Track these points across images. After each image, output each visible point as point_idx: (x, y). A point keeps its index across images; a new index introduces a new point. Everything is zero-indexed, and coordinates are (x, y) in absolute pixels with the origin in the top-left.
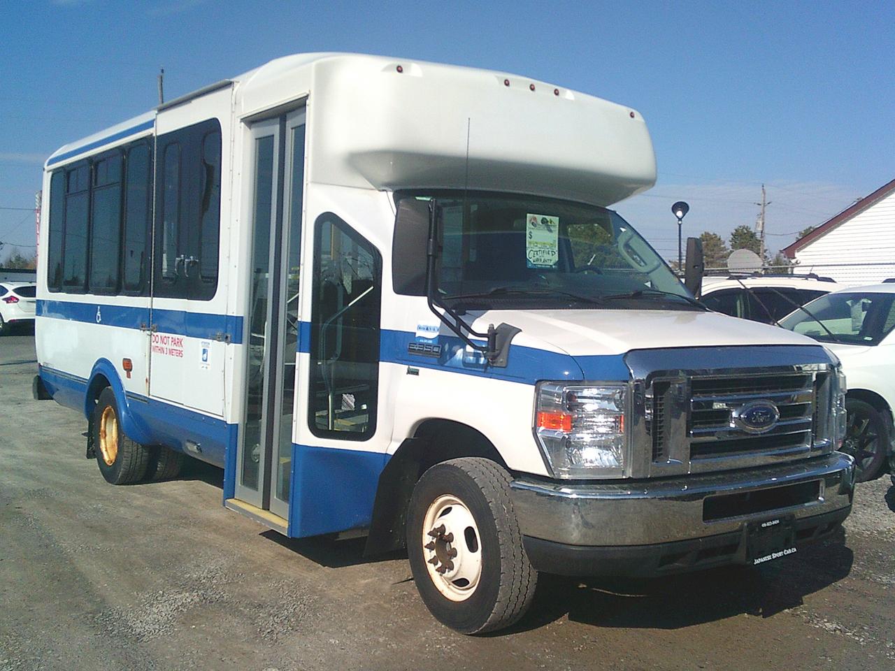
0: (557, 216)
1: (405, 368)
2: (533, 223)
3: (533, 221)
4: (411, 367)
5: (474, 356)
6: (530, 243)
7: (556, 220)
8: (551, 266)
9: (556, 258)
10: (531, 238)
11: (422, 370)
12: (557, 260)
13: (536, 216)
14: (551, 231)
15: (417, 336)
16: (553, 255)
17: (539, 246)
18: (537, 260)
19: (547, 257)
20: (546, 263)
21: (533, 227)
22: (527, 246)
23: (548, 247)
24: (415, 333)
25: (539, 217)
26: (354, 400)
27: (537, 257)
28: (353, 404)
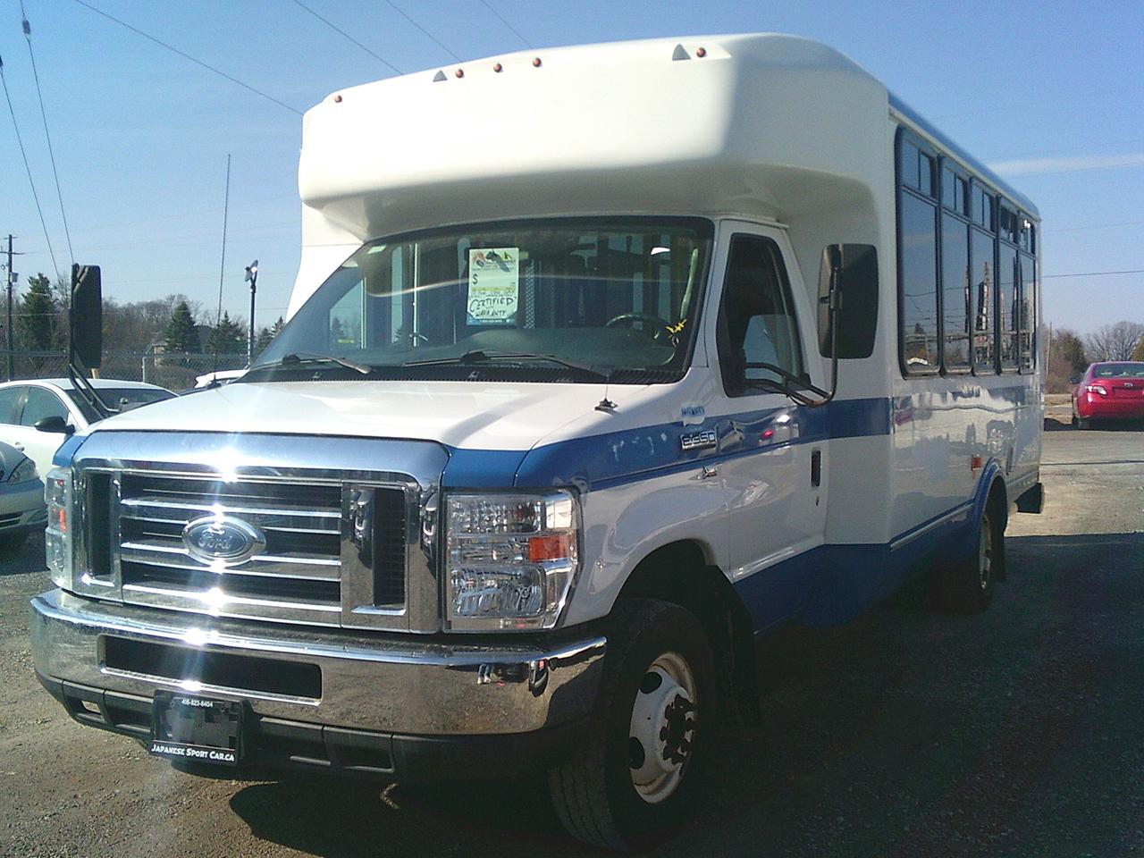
0: (514, 247)
2: (478, 262)
3: (478, 259)
6: (474, 290)
7: (514, 253)
8: (505, 320)
9: (514, 307)
10: (475, 283)
12: (515, 310)
13: (481, 250)
14: (507, 270)
16: (508, 304)
17: (488, 293)
18: (483, 313)
19: (498, 307)
20: (496, 317)
21: (479, 267)
22: (470, 294)
23: (502, 292)
25: (486, 252)
27: (482, 308)
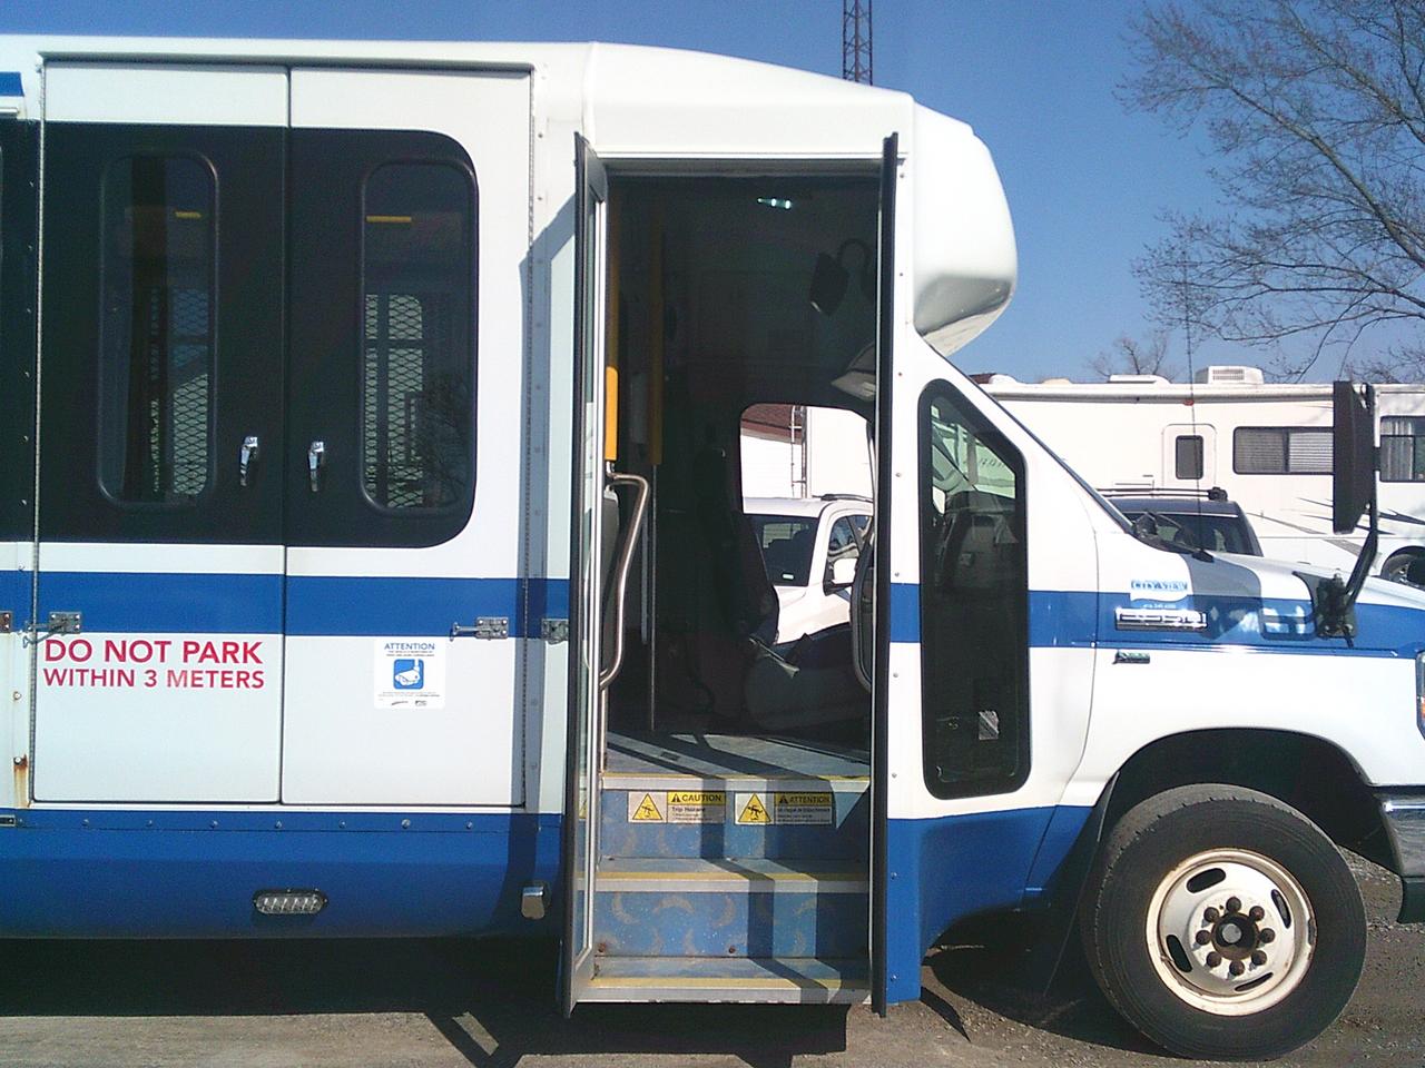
1: (1111, 653)
4: (1122, 651)
5: (1281, 622)
11: (1153, 654)
15: (1132, 598)
24: (1129, 594)
26: (997, 720)
28: (996, 729)
